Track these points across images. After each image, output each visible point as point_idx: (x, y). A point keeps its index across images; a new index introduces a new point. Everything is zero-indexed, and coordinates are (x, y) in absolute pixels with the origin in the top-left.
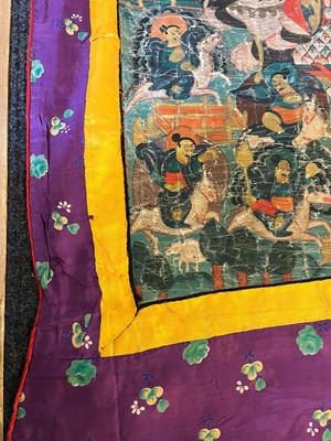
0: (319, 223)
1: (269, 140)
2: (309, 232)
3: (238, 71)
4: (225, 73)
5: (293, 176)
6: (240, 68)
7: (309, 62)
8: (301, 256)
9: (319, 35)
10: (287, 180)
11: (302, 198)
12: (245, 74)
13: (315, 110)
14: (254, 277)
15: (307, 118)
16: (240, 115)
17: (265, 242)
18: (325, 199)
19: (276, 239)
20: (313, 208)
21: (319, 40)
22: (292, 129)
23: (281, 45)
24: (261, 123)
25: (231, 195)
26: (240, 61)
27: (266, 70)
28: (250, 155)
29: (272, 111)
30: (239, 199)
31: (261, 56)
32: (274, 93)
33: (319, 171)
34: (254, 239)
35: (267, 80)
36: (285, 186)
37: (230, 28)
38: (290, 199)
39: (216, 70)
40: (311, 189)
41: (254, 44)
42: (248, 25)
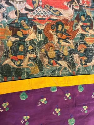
0: (31, 63)
1: (18, 39)
2: (28, 65)
3: (10, 19)
4: (6, 19)
5: (24, 49)
6: (11, 18)
7: (32, 17)
8: (24, 72)
9: (37, 9)
10: (22, 50)
11: (26, 56)
12: (12, 20)
13: (33, 31)
14: (9, 78)
15: (30, 33)
16: (10, 31)
17: (14, 68)
18: (34, 56)
19: (17, 67)
20: (30, 58)
21: (36, 11)
22: (25, 36)
23: (24, 12)
24: (16, 34)
25: (4, 54)
26: (11, 16)
27: (19, 19)
28: (11, 43)
29: (20, 31)
30: (7, 56)
31: (18, 15)
32: (21, 25)
33: (33, 48)
34: (10, 67)
35: (19, 22)
36: (22, 52)
37: (9, 6)
38: (23, 56)
39: (3, 18)
40: (29, 53)
41: (16, 11)
42: (15, 6)
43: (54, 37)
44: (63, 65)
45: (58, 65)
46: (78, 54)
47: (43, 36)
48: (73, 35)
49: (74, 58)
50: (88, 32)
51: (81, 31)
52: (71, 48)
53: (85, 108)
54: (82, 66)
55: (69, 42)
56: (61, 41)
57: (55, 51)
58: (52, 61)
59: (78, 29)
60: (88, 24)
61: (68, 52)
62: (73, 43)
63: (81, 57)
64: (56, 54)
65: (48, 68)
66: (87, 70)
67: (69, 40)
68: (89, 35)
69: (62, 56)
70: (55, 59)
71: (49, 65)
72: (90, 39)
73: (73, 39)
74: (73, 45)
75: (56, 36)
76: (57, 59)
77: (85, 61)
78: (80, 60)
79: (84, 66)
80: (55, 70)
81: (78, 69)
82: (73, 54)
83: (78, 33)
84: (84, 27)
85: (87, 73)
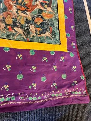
43: (13, 7)
44: (19, 32)
45: (13, 31)
46: (34, 25)
47: (3, 5)
48: (32, 9)
49: (30, 28)
50: (46, 9)
51: (39, 7)
52: (28, 19)
53: (34, 68)
54: (37, 35)
55: (27, 14)
56: (19, 12)
57: (12, 19)
58: (8, 27)
59: (37, 5)
60: (47, 2)
61: (25, 22)
62: (31, 15)
63: (37, 28)
64: (13, 21)
65: (4, 31)
66: (40, 39)
67: (27, 13)
68: (47, 11)
69: (19, 24)
70: (12, 25)
71: (5, 29)
72: (47, 14)
73: (31, 12)
74: (30, 17)
75: (15, 7)
76: (13, 26)
77: (40, 31)
78: (36, 31)
79: (38, 35)
80: (10, 35)
81: (32, 37)
82: (30, 25)
83: (36, 8)
84: (43, 4)
85: (40, 41)
